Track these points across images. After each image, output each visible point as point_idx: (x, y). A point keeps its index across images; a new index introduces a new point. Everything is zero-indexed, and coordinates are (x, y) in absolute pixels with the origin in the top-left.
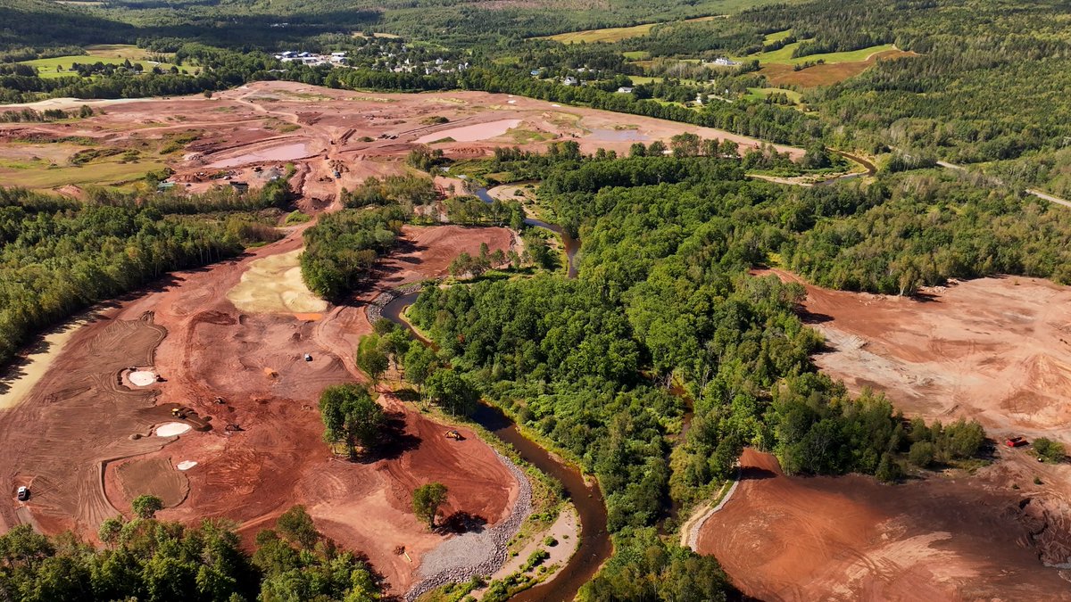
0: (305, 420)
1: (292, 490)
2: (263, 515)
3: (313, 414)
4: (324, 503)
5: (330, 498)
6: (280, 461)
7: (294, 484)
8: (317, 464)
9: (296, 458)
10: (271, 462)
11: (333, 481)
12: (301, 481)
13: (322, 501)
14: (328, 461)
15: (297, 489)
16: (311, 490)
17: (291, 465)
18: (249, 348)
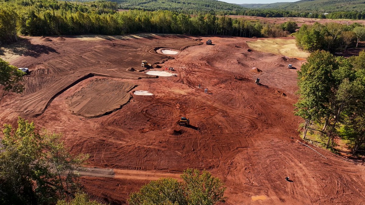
0: (275, 101)
1: (233, 157)
2: (173, 171)
3: (286, 99)
4: (274, 197)
5: (286, 192)
6: (234, 122)
7: (238, 151)
8: (276, 140)
9: (253, 126)
10: (222, 119)
11: (297, 169)
12: (249, 150)
13: (271, 191)
14: (293, 142)
15: (239, 158)
16: (259, 168)
17: (245, 130)
18: (247, 59)
